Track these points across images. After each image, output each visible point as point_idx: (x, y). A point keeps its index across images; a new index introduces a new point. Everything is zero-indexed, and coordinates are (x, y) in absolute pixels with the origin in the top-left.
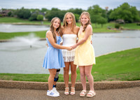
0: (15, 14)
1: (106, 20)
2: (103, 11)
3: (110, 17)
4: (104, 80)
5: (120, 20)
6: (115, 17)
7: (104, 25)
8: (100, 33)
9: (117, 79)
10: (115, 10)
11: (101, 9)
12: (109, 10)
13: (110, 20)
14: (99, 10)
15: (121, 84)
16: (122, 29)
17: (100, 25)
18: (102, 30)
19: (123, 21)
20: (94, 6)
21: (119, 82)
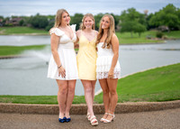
0: (28, 23)
1: (144, 27)
2: (141, 16)
3: (150, 23)
4: (127, 101)
5: (163, 27)
6: (157, 23)
7: (142, 34)
8: (137, 44)
9: (144, 100)
10: (156, 14)
11: (138, 13)
12: (148, 14)
13: (150, 28)
14: (135, 15)
15: (148, 106)
16: (165, 39)
17: (137, 34)
18: (139, 40)
19: (167, 28)
20: (129, 10)
21: (145, 103)
